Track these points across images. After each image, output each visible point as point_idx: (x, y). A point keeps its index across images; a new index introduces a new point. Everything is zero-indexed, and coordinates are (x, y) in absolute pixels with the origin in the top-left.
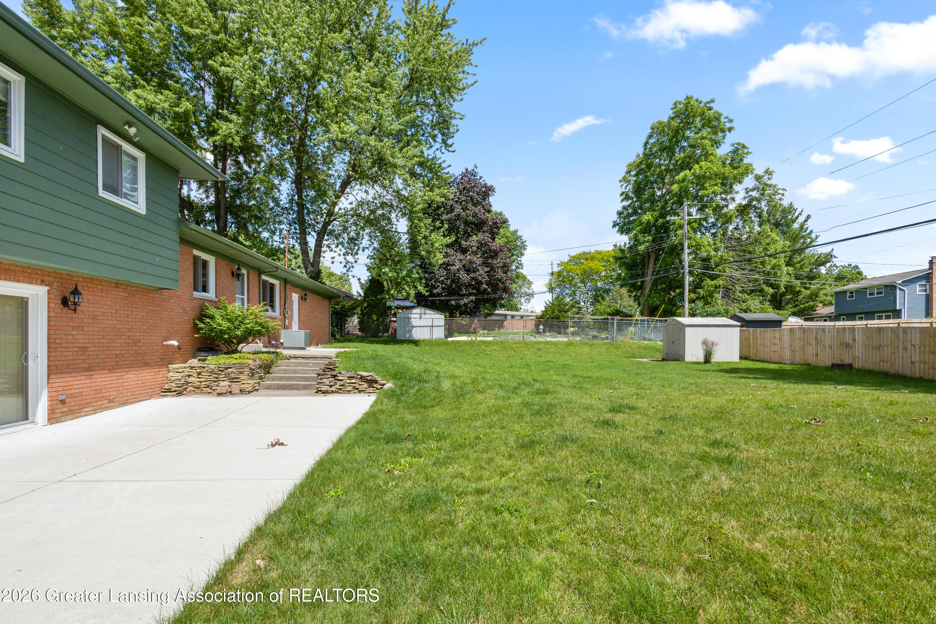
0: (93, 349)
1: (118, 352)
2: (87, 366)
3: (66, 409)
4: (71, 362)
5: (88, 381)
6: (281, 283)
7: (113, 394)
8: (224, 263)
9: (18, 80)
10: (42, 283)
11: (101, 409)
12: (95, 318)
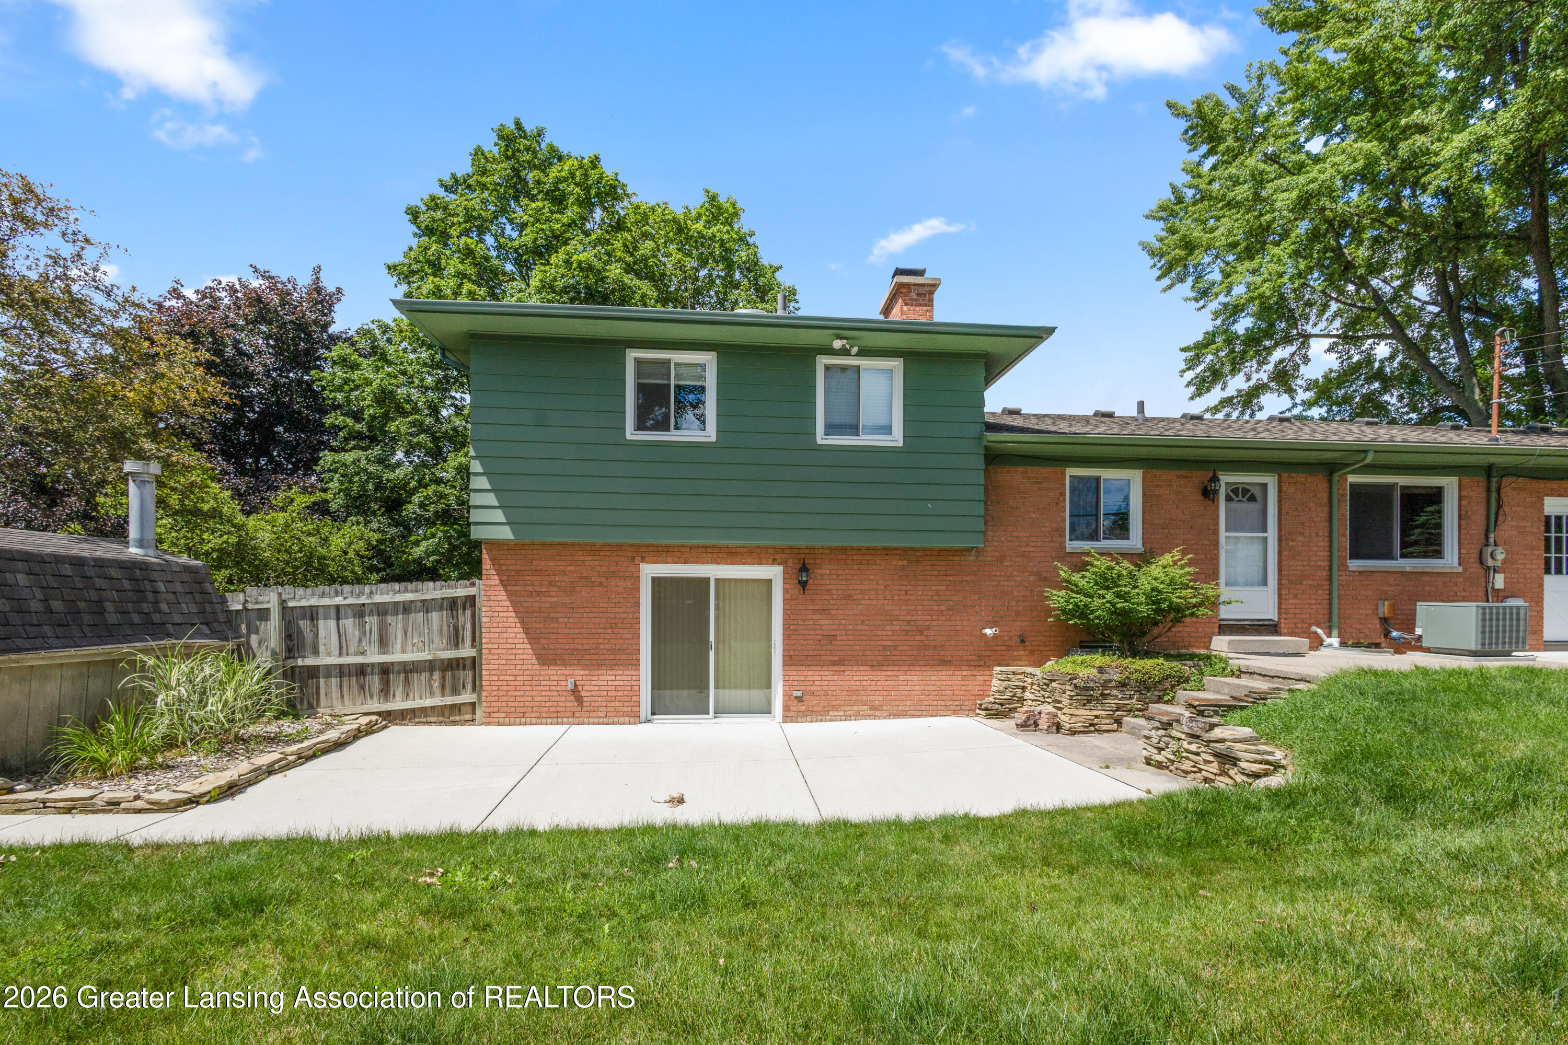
0: (844, 638)
1: (889, 643)
2: (836, 658)
3: (803, 708)
4: (811, 653)
5: (835, 678)
6: (1467, 480)
7: (878, 699)
8: (1171, 475)
9: (708, 358)
10: (774, 562)
11: (858, 716)
12: (848, 597)
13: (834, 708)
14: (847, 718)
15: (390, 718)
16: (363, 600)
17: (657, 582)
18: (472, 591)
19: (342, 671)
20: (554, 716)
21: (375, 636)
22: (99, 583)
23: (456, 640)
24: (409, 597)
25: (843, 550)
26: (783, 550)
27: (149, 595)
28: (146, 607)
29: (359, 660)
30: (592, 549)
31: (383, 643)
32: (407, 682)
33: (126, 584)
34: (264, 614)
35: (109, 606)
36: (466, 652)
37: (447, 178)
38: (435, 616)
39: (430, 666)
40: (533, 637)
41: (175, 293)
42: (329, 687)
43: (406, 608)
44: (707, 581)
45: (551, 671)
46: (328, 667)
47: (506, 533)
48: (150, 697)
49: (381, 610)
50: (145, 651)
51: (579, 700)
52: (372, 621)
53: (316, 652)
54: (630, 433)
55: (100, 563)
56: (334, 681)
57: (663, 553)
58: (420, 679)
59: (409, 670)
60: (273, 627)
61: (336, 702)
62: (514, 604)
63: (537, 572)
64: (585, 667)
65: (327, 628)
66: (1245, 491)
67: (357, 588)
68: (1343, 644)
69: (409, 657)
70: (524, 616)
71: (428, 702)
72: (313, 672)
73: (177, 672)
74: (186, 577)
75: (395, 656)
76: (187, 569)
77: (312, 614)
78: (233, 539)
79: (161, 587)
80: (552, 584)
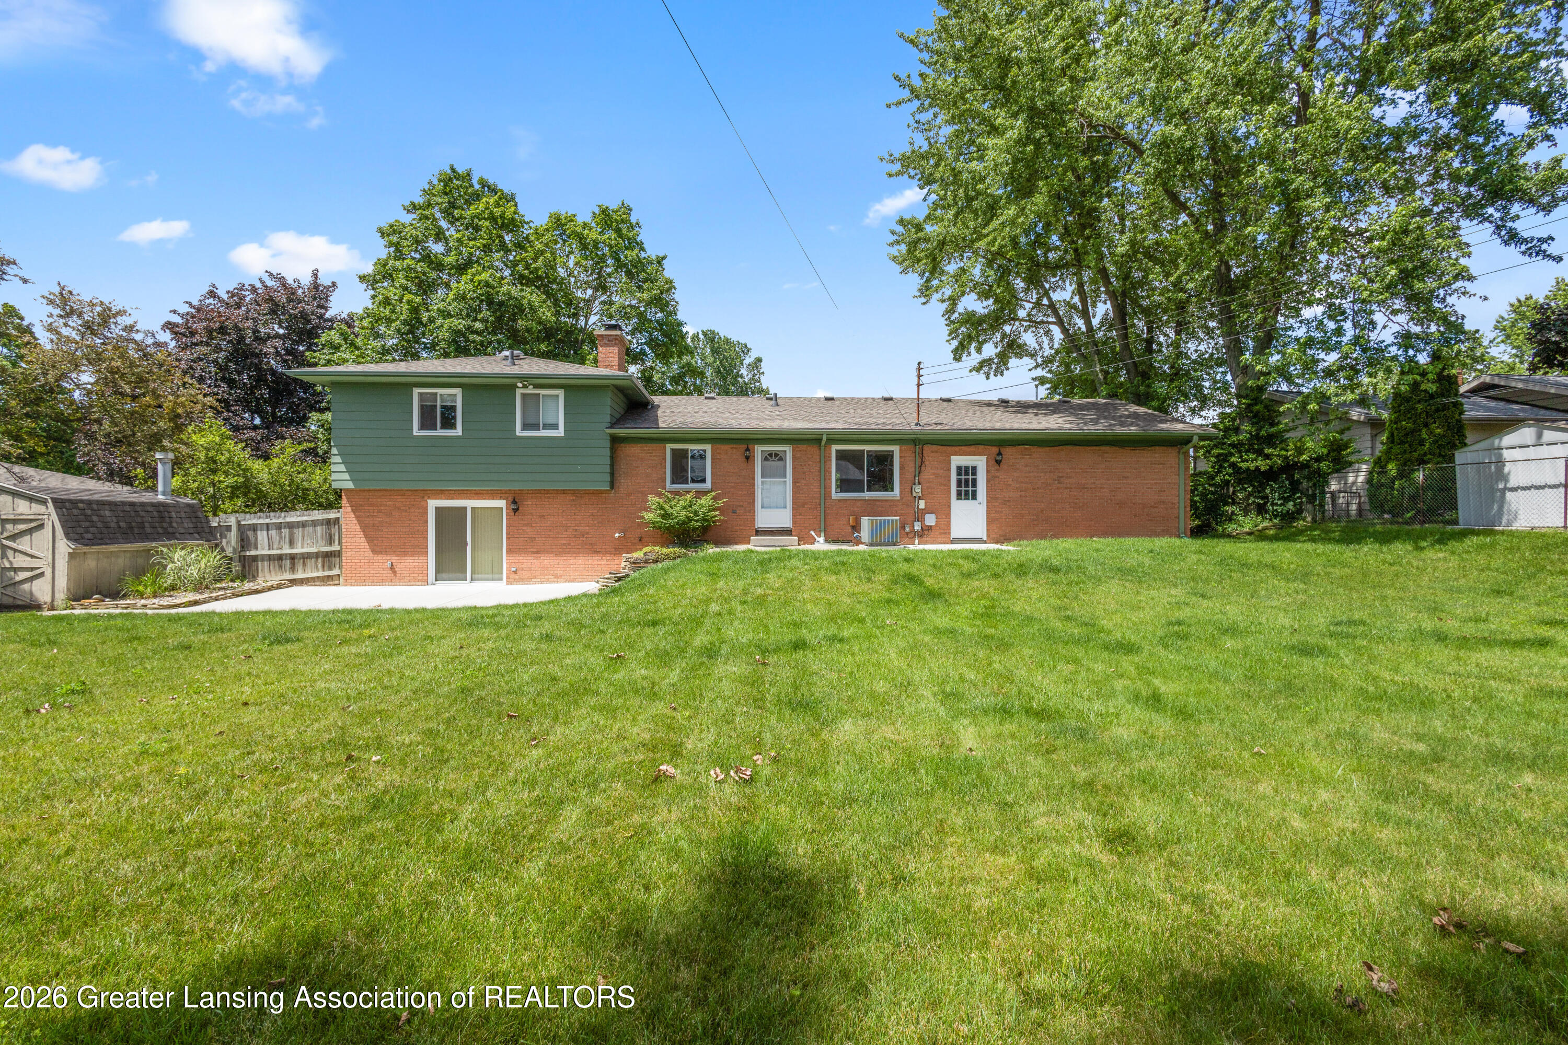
0: (540, 539)
1: (565, 542)
2: (535, 550)
3: (517, 577)
4: (522, 547)
5: (535, 561)
6: (904, 447)
7: (559, 572)
8: (726, 447)
9: (458, 392)
10: (501, 498)
11: (548, 581)
12: (542, 517)
13: (535, 577)
14: (542, 583)
15: (293, 582)
16: (280, 520)
17: (438, 509)
18: (338, 515)
19: (270, 558)
20: (382, 582)
21: (287, 539)
22: (143, 514)
23: (330, 541)
24: (304, 518)
25: (540, 491)
26: (506, 492)
27: (167, 520)
28: (165, 525)
29: (279, 552)
30: (401, 492)
31: (292, 543)
32: (304, 563)
33: (155, 514)
34: (229, 528)
35: (147, 525)
36: (335, 547)
37: (407, 203)
38: (319, 528)
39: (317, 555)
40: (369, 539)
41: (212, 294)
42: (263, 566)
43: (303, 525)
44: (465, 508)
45: (380, 557)
46: (263, 556)
47: (350, 485)
48: (165, 567)
49: (291, 526)
50: (163, 546)
51: (395, 573)
52: (285, 532)
53: (256, 548)
54: (416, 432)
55: (143, 504)
56: (266, 563)
57: (440, 494)
58: (311, 563)
59: (305, 557)
60: (233, 535)
61: (267, 575)
62: (359, 522)
63: (372, 505)
64: (397, 555)
65: (262, 536)
66: (776, 455)
67: (277, 514)
68: (826, 541)
69: (305, 550)
70: (365, 528)
71: (315, 574)
72: (255, 558)
73: (178, 555)
74: (187, 510)
75: (298, 550)
76: (188, 505)
77: (254, 528)
78: (241, 480)
79: (173, 515)
80: (380, 511)
